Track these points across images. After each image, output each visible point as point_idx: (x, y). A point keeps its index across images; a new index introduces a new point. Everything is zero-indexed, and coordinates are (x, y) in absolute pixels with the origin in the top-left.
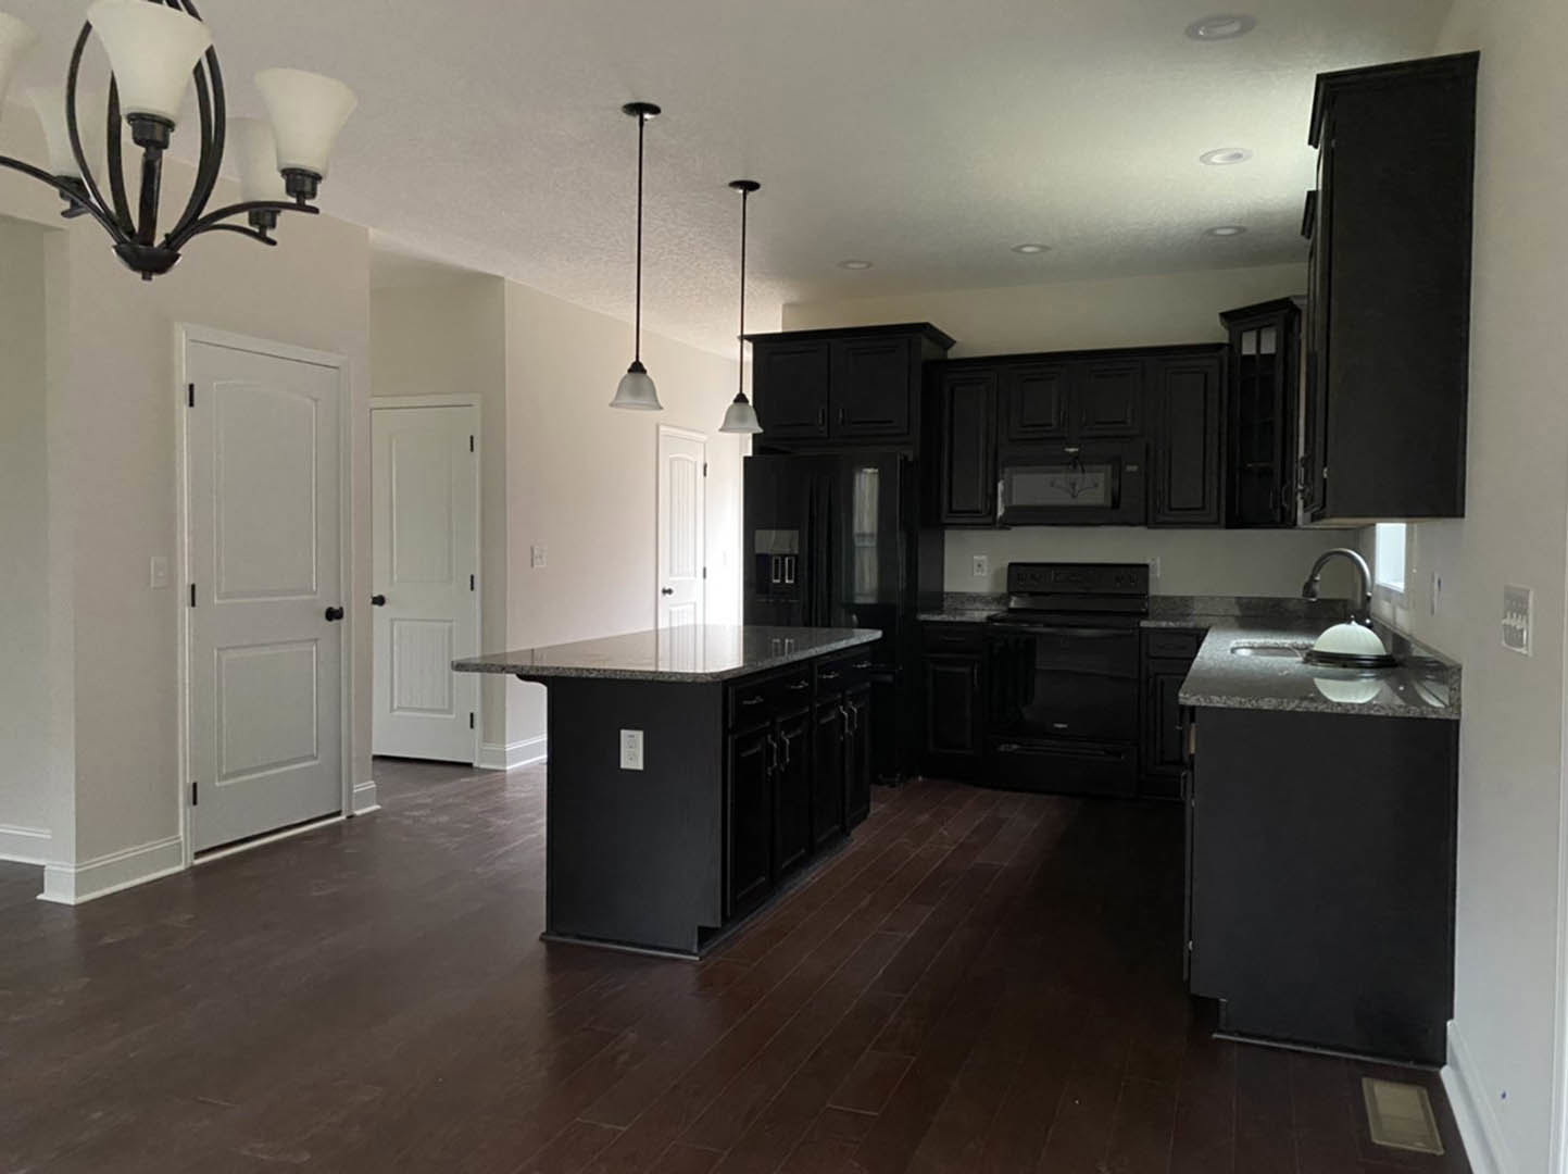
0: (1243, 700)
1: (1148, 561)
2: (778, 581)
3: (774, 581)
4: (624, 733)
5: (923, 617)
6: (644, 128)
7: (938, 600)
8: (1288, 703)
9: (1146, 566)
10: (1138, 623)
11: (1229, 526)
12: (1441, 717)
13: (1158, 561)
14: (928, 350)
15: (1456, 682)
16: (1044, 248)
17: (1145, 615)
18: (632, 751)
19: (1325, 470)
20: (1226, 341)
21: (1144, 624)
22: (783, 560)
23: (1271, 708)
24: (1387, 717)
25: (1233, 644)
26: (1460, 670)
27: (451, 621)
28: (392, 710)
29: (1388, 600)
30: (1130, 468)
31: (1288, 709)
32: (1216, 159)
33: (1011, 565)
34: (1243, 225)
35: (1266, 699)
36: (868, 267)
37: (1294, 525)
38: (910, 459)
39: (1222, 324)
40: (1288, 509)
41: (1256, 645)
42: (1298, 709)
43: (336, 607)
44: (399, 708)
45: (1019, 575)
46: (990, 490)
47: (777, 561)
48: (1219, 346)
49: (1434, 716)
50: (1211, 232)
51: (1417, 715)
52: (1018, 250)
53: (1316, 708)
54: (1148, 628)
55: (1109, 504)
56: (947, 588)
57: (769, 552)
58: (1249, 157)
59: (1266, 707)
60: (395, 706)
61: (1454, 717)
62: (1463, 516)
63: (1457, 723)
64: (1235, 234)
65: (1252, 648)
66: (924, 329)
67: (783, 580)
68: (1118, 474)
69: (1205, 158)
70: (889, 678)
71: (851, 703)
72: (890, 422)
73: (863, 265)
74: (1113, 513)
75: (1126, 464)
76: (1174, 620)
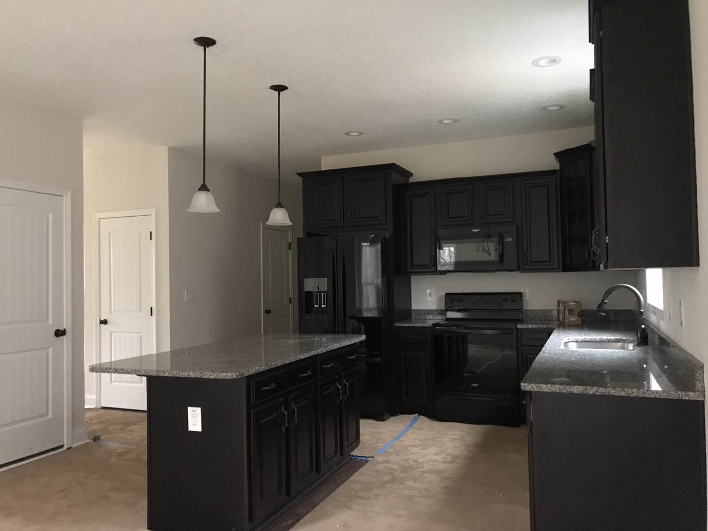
0: (561, 387)
1: (522, 290)
2: (317, 306)
3: (315, 306)
4: (190, 409)
5: (397, 324)
6: (206, 52)
7: (408, 314)
8: (590, 389)
9: (520, 293)
10: (516, 326)
11: (565, 270)
12: (691, 399)
13: (527, 290)
14: (396, 178)
15: (700, 374)
16: (455, 121)
17: (521, 321)
18: (195, 420)
19: (607, 238)
20: (558, 168)
21: (519, 326)
22: (320, 295)
24: (655, 398)
25: (566, 340)
26: (702, 367)
27: (141, 333)
28: (111, 382)
29: (655, 313)
30: (508, 240)
31: (591, 393)
32: (542, 63)
33: (447, 294)
34: (563, 104)
36: (360, 135)
37: (598, 269)
38: (388, 237)
39: (556, 160)
40: (595, 260)
41: (579, 340)
42: (597, 393)
43: (61, 329)
44: (114, 381)
45: (452, 299)
46: (433, 253)
47: (316, 295)
48: (554, 172)
49: (687, 398)
50: (545, 109)
51: (676, 397)
52: (441, 122)
53: (609, 393)
54: (522, 329)
55: (498, 259)
56: (412, 308)
57: (312, 290)
58: (560, 61)
59: (575, 392)
60: (113, 379)
61: (700, 399)
62: (698, 265)
63: (703, 402)
64: (558, 109)
65: (577, 342)
66: (392, 167)
67: (320, 306)
68: (501, 242)
69: (535, 63)
70: (379, 359)
71: (345, 380)
72: (377, 217)
73: (357, 134)
74: (500, 265)
75: (506, 237)
76: (536, 324)
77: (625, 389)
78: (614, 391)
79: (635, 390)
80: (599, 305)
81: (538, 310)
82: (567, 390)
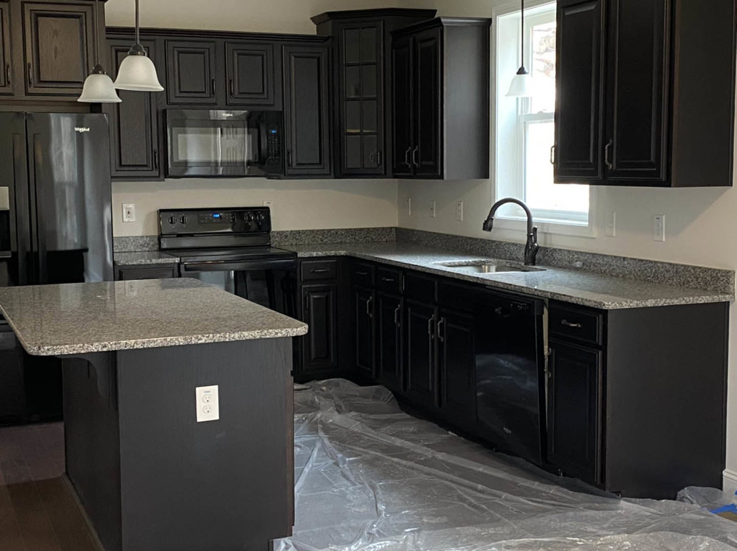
0: (638, 302)
1: (265, 204)
8: (660, 301)
9: (263, 208)
20: (330, 34)
21: (300, 255)
23: (652, 305)
26: (734, 273)
33: (161, 211)
35: (649, 300)
42: (665, 305)
54: (303, 258)
59: (649, 305)
63: (728, 303)
76: (322, 250)
77: (685, 298)
78: (677, 301)
79: (691, 298)
80: (486, 221)
81: (288, 231)
82: (643, 305)
